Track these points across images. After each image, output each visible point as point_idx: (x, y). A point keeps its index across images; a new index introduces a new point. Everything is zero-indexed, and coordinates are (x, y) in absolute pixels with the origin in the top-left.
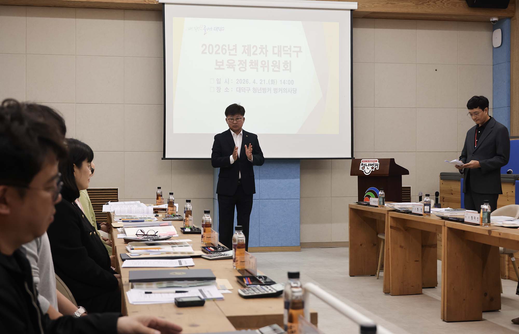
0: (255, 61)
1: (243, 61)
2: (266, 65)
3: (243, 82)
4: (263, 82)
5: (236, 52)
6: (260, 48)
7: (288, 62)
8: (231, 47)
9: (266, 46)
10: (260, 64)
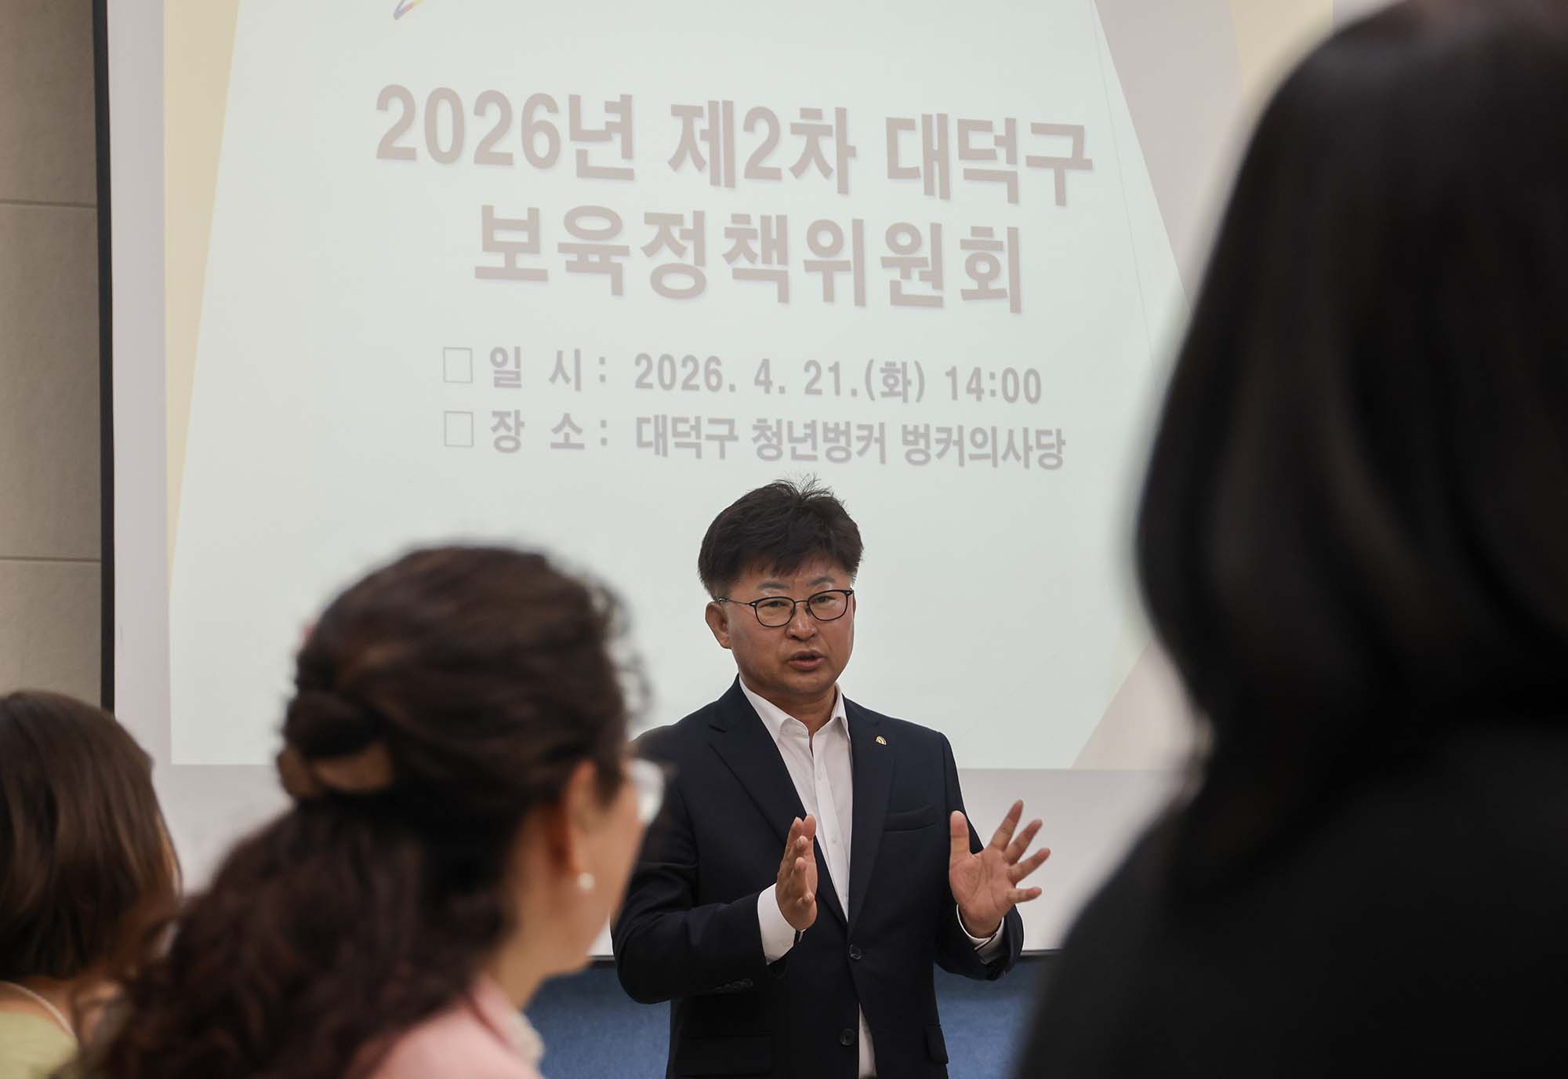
0: (765, 220)
1: (678, 219)
2: (847, 254)
3: (682, 374)
4: (826, 382)
5: (627, 152)
6: (796, 129)
7: (1001, 236)
8: (594, 118)
9: (841, 114)
10: (799, 250)
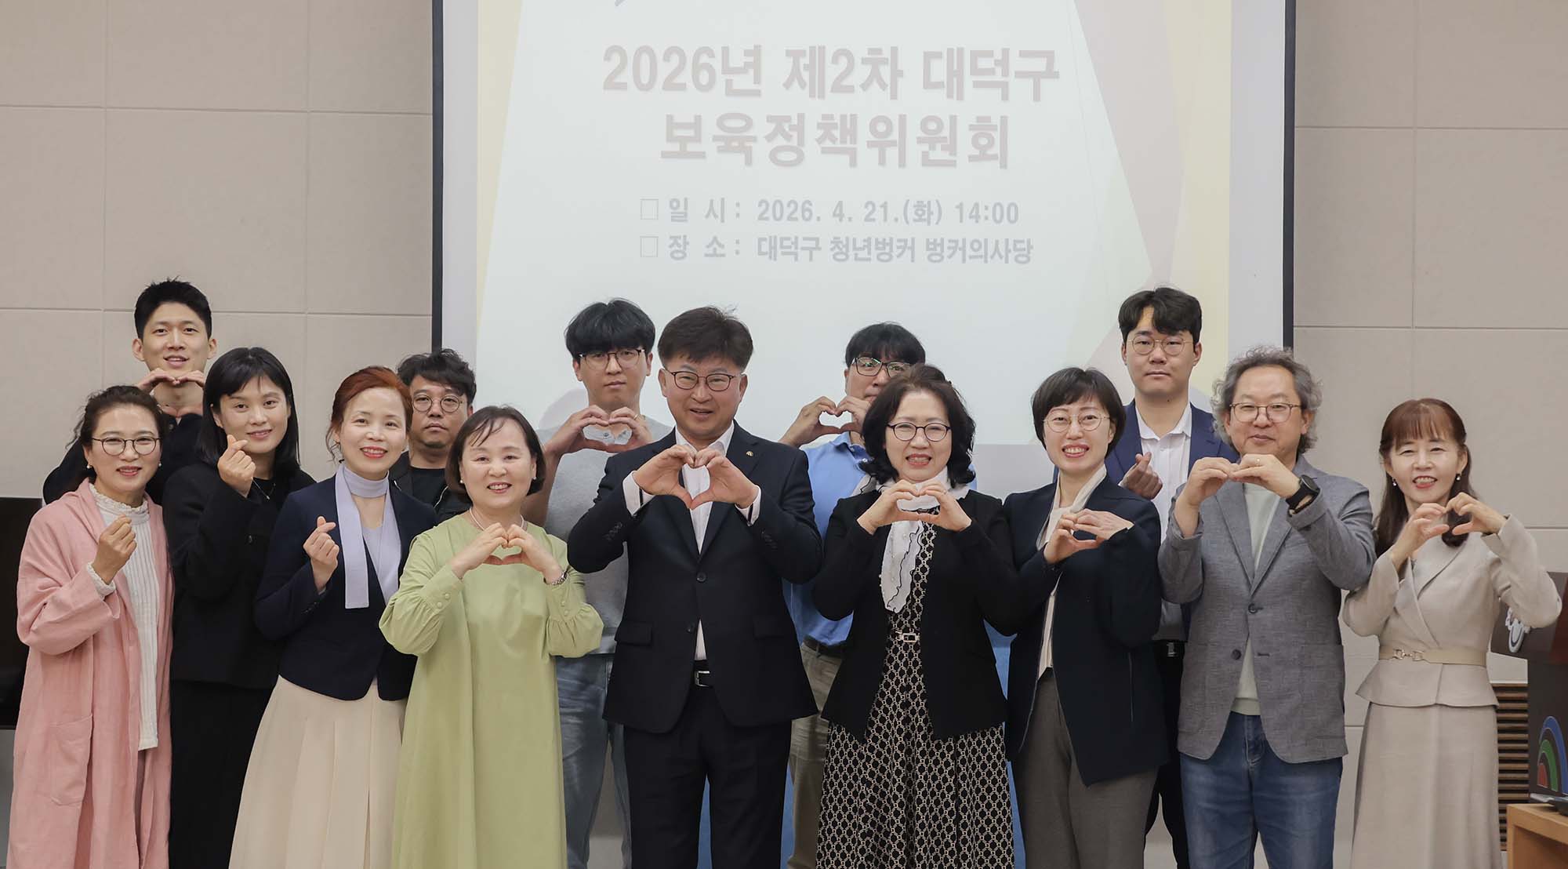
0: (843, 117)
1: (788, 119)
2: (895, 136)
3: (787, 211)
4: (879, 214)
5: (757, 80)
6: (864, 61)
7: (996, 121)
8: (737, 60)
9: (894, 50)
10: (864, 134)
